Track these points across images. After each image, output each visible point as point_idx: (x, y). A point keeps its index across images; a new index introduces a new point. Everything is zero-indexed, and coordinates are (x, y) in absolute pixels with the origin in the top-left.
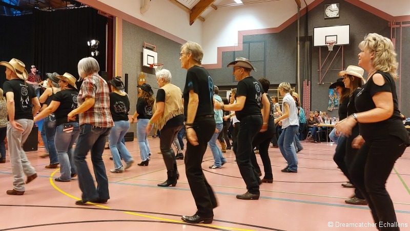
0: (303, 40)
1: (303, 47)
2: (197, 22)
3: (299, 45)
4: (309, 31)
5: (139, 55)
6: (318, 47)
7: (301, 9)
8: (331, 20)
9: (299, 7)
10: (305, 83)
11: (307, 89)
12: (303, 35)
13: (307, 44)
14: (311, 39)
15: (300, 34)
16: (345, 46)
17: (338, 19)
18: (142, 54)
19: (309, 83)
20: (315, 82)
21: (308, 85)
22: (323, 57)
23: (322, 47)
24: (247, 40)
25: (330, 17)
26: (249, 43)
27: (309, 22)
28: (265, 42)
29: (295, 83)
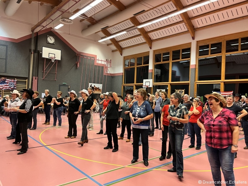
4: (38, 47)
6: (44, 58)
9: (33, 31)
10: (34, 78)
11: (35, 81)
14: (39, 52)
16: (58, 61)
17: (53, 45)
19: (37, 78)
20: (40, 78)
21: (36, 79)
22: (46, 64)
23: (47, 59)
28: (7, 46)
29: (28, 77)
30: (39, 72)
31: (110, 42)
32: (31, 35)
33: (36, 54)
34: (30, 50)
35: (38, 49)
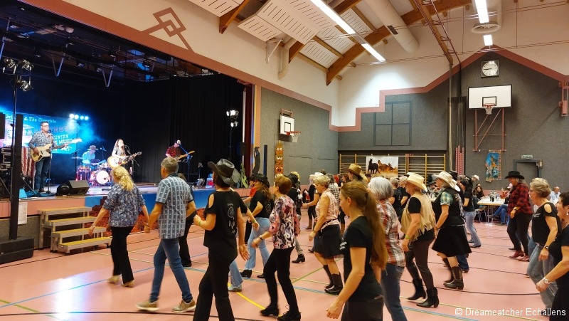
0: (455, 101)
1: (455, 109)
2: (334, 81)
3: (450, 108)
4: (463, 91)
5: (277, 123)
7: (453, 67)
8: (489, 79)
9: (451, 64)
10: (458, 149)
12: (455, 96)
13: (461, 105)
14: (465, 100)
15: (452, 94)
17: (497, 78)
18: (279, 121)
19: (463, 150)
21: (461, 152)
22: (479, 121)
23: (478, 110)
24: (390, 100)
26: (392, 103)
27: (462, 82)
28: (410, 102)
29: (445, 149)
30: (467, 136)
32: (448, 73)
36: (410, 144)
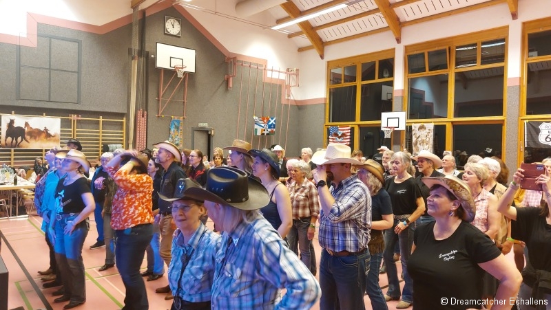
6: (160, 69)
7: (136, 10)
8: (171, 37)
9: (134, 6)
10: (140, 113)
11: (142, 121)
16: (190, 74)
17: (179, 39)
19: (145, 115)
20: (152, 113)
21: (143, 116)
22: (165, 83)
23: (166, 70)
25: (172, 33)
26: (51, 38)
28: (79, 42)
29: (126, 112)
30: (150, 99)
31: (299, 29)
32: (130, 16)
33: (142, 59)
34: (130, 51)
35: (147, 49)
36: (78, 103)
